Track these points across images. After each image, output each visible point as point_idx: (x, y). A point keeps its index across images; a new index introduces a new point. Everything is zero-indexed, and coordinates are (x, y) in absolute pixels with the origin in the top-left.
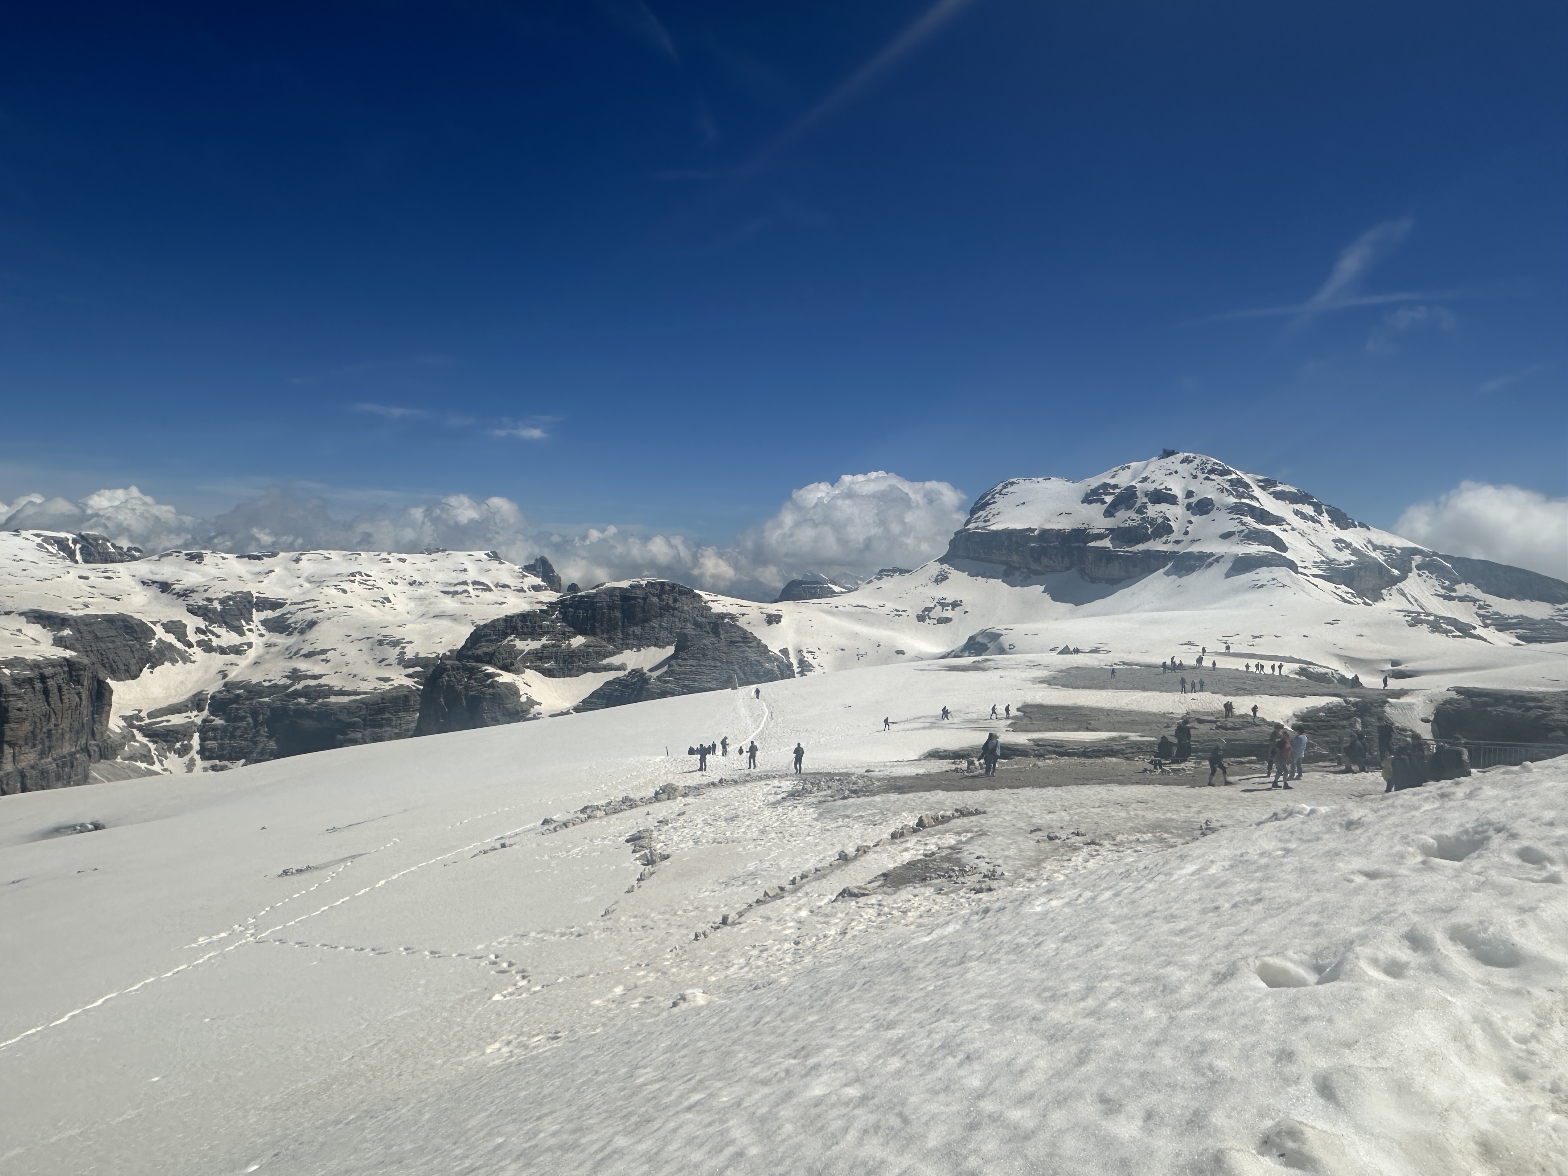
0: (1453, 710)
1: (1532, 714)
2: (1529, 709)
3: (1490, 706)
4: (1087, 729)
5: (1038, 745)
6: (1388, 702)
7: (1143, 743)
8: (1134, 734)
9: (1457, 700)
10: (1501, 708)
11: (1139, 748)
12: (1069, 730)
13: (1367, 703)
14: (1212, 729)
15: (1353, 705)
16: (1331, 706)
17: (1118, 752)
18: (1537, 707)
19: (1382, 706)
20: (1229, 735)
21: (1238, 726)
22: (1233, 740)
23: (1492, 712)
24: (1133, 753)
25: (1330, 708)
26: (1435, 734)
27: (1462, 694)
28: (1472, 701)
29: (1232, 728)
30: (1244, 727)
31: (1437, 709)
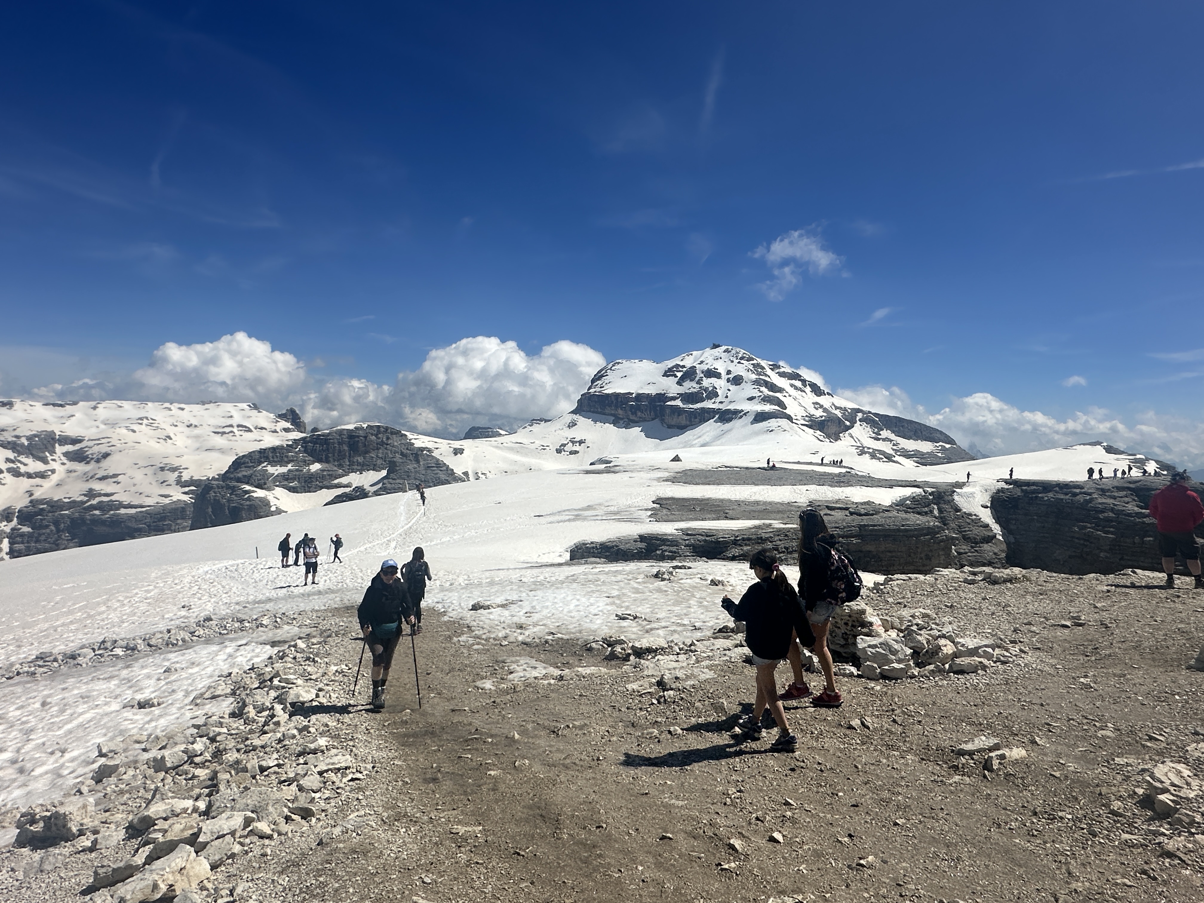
0: (1007, 497)
1: (1081, 498)
2: (1075, 495)
3: (1040, 493)
4: (726, 518)
5: (688, 535)
6: (955, 491)
7: (789, 530)
8: (778, 521)
9: (1007, 489)
10: (1051, 495)
11: (786, 535)
12: (709, 519)
13: (941, 493)
14: (846, 516)
15: (930, 494)
16: (914, 495)
17: (767, 539)
18: (1081, 493)
19: (951, 495)
20: (865, 521)
21: (871, 512)
22: (872, 525)
23: (1043, 498)
24: (780, 540)
25: (914, 497)
26: (994, 518)
27: (1011, 484)
28: (1022, 490)
29: (866, 514)
30: (877, 512)
31: (992, 497)
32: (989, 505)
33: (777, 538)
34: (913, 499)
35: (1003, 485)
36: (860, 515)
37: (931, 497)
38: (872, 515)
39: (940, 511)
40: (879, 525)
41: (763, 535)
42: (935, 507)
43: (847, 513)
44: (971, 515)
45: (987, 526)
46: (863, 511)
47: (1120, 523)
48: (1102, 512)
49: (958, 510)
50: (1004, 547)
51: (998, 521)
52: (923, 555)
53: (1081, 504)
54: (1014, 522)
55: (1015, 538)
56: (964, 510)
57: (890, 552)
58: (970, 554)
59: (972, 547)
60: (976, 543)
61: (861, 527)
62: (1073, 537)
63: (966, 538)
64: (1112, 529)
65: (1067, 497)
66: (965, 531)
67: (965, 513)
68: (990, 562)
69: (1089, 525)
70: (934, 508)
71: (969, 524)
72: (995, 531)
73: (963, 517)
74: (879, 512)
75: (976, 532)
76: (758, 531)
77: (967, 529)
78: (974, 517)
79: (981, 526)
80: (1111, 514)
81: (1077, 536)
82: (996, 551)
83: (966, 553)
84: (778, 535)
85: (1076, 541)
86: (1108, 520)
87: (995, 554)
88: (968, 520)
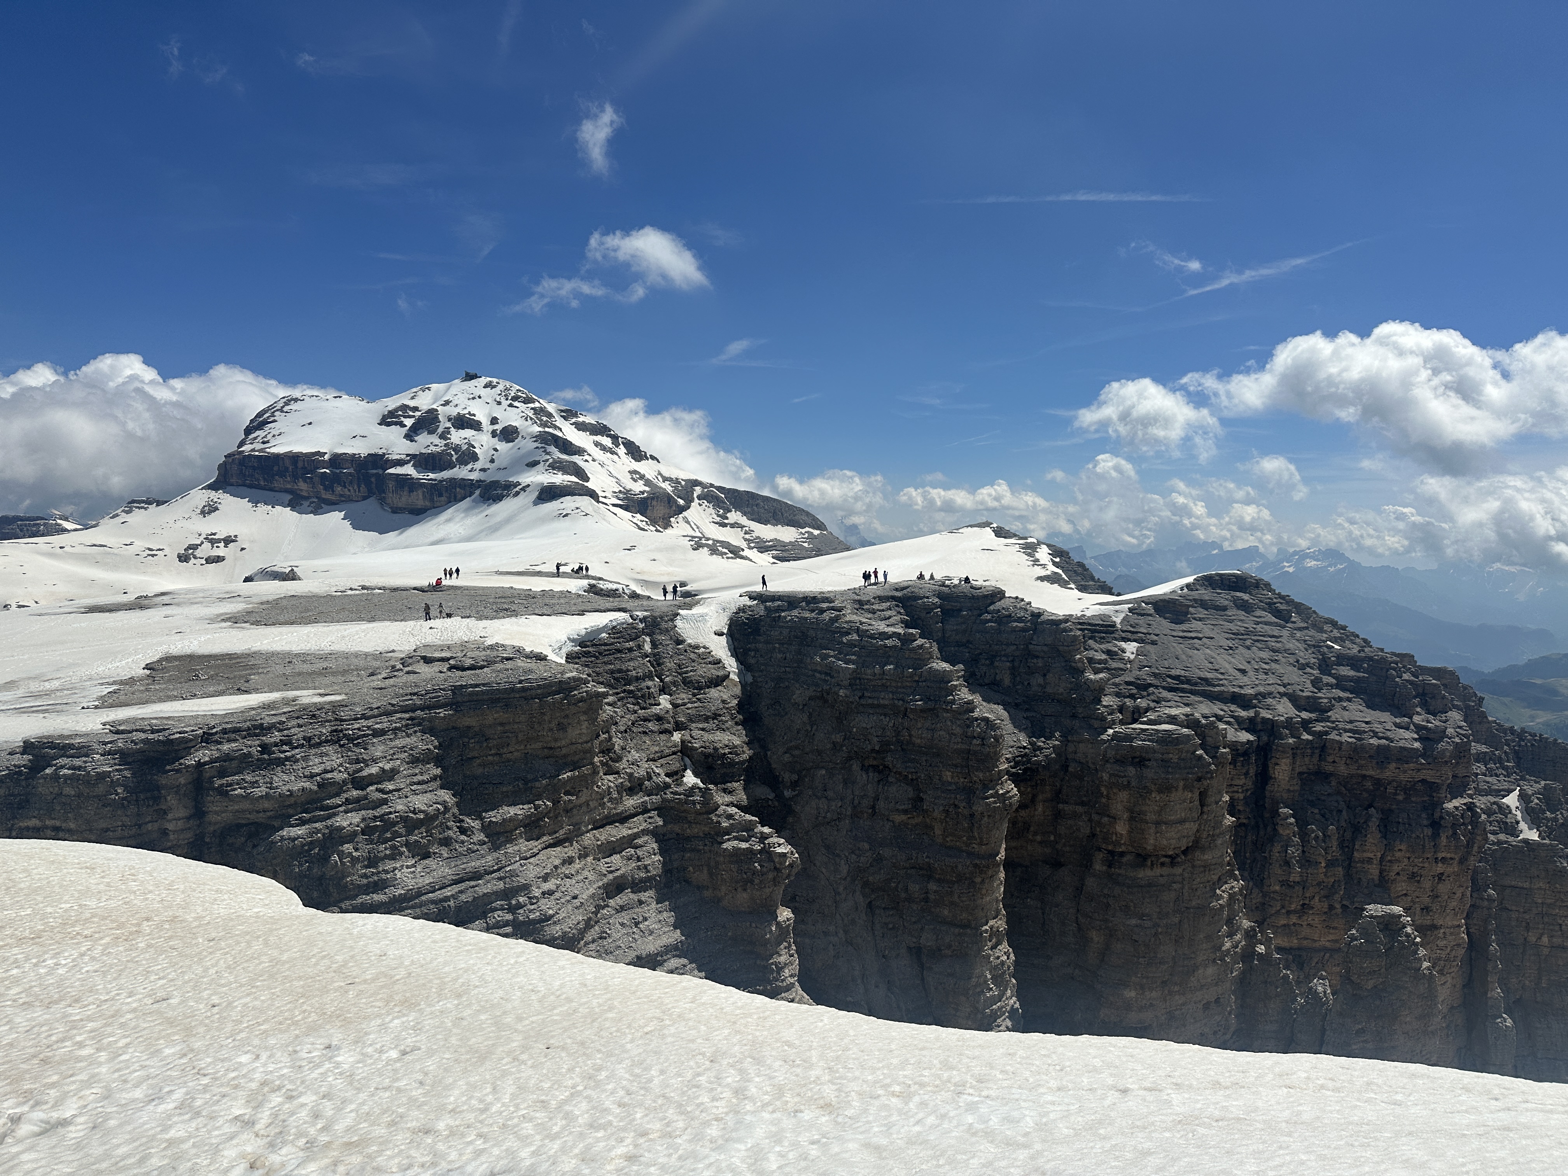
0: (747, 619)
1: (825, 617)
2: (822, 611)
3: (783, 611)
5: (118, 732)
6: (678, 614)
8: (311, 692)
9: (750, 607)
10: (795, 613)
11: (316, 716)
13: (656, 618)
14: (441, 672)
15: (641, 621)
16: (614, 624)
17: (271, 727)
18: (829, 609)
19: (672, 620)
20: (467, 678)
21: (482, 663)
22: (472, 686)
23: (785, 617)
24: (300, 726)
25: (614, 627)
26: (730, 650)
27: (755, 599)
28: (766, 607)
29: (472, 668)
30: (490, 663)
31: (731, 619)
32: (725, 631)
33: (294, 722)
34: (614, 630)
35: (746, 601)
36: (463, 669)
37: (641, 626)
38: (482, 667)
39: (654, 645)
40: (484, 685)
41: (267, 721)
42: (648, 639)
43: (445, 667)
44: (697, 647)
45: (718, 662)
46: (468, 662)
47: (863, 647)
48: (848, 633)
49: (679, 641)
50: (738, 690)
51: (735, 652)
52: (553, 725)
53: (826, 624)
54: (753, 654)
55: (754, 676)
56: (689, 641)
57: (502, 724)
58: (689, 705)
59: (694, 695)
60: (700, 688)
61: (456, 690)
62: (815, 671)
63: (687, 683)
64: (853, 657)
65: (813, 615)
66: (686, 672)
67: (690, 645)
68: (715, 714)
69: (832, 653)
70: (644, 641)
71: (694, 661)
72: (729, 669)
73: (686, 651)
74: (495, 662)
75: (703, 671)
76: (259, 714)
77: (689, 669)
78: (702, 650)
79: (710, 663)
80: (855, 637)
81: (819, 668)
82: (725, 697)
83: (684, 704)
84: (297, 718)
85: (818, 675)
86: (851, 644)
87: (724, 702)
88: (692, 656)
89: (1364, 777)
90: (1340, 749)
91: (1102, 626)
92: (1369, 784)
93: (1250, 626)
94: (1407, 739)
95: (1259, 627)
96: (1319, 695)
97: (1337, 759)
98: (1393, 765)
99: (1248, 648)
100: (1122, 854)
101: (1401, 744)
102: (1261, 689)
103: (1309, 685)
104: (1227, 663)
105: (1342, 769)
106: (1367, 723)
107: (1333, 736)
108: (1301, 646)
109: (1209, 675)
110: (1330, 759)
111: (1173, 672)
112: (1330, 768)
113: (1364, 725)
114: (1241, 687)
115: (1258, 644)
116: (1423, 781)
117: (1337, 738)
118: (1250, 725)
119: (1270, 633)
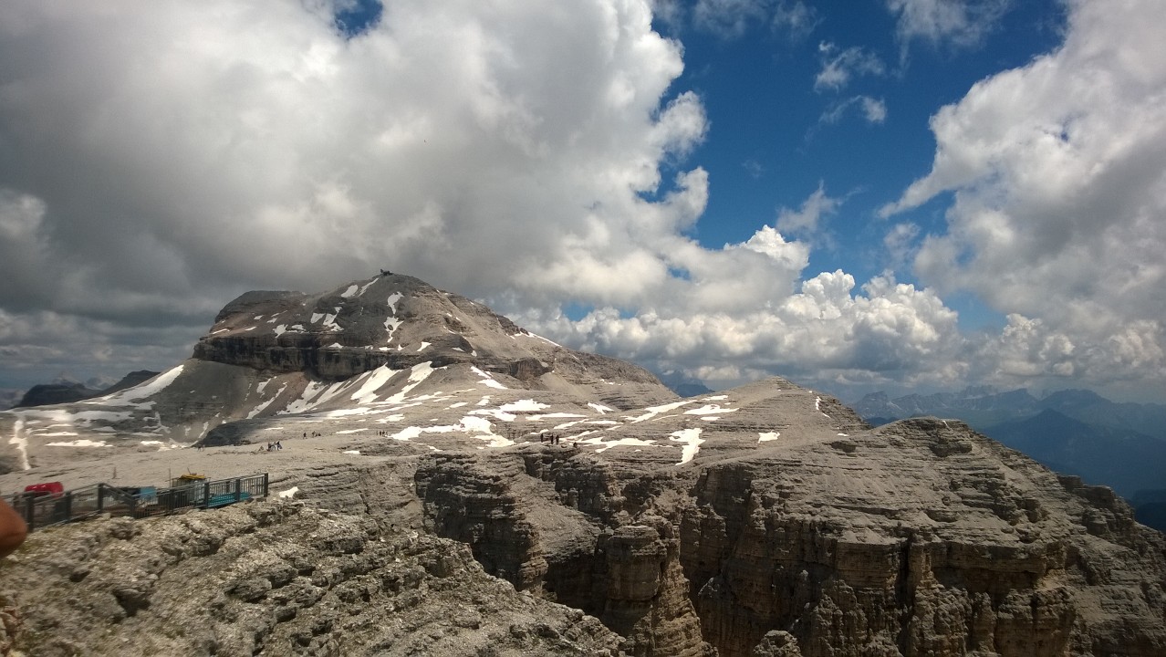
31: (417, 470)
32: (413, 477)
47: (475, 484)
48: (471, 476)
53: (461, 470)
62: (452, 498)
65: (457, 466)
80: (473, 478)
85: (453, 501)
89: (982, 570)
90: (961, 549)
91: (792, 461)
92: (986, 575)
93: (900, 459)
94: (1009, 540)
95: (906, 460)
96: (948, 509)
97: (961, 557)
98: (1000, 561)
99: (898, 476)
100: (619, 601)
101: (1005, 545)
102: (904, 506)
103: (940, 503)
104: (879, 487)
105: (965, 565)
106: (981, 530)
107: (957, 540)
108: (937, 474)
109: (865, 497)
110: (955, 557)
111: (839, 495)
112: (956, 564)
113: (980, 531)
114: (888, 504)
115: (905, 473)
116: (1026, 572)
117: (959, 541)
118: (896, 532)
119: (915, 464)
